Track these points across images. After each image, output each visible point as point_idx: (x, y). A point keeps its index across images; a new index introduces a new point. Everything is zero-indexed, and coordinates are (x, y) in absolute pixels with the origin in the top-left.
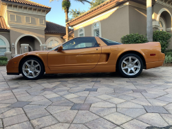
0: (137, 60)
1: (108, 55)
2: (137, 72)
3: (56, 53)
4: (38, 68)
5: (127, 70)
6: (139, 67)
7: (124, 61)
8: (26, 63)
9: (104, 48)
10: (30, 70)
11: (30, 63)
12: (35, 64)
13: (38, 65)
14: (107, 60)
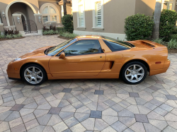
0: (141, 68)
1: (112, 63)
2: (140, 79)
4: (40, 75)
5: (130, 77)
7: (128, 69)
8: (27, 70)
9: (109, 54)
10: (32, 76)
11: (31, 69)
13: (40, 71)
14: (111, 67)
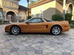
0: (59, 28)
1: (47, 26)
2: (59, 33)
3: (26, 24)
4: (18, 30)
5: (54, 32)
6: (60, 31)
7: (53, 29)
8: (13, 28)
9: (46, 23)
10: (15, 31)
11: (15, 28)
12: (17, 28)
13: (18, 29)
14: (47, 28)
